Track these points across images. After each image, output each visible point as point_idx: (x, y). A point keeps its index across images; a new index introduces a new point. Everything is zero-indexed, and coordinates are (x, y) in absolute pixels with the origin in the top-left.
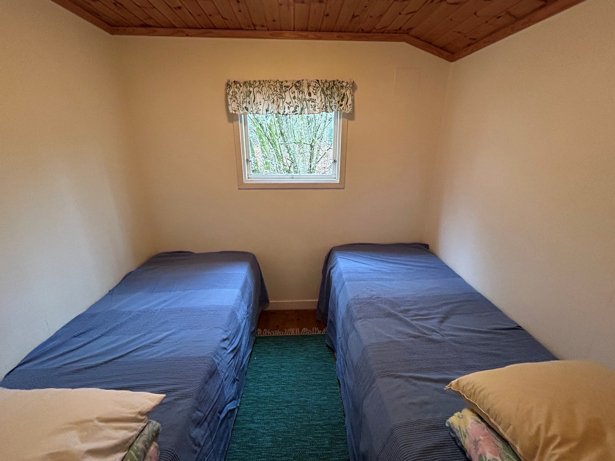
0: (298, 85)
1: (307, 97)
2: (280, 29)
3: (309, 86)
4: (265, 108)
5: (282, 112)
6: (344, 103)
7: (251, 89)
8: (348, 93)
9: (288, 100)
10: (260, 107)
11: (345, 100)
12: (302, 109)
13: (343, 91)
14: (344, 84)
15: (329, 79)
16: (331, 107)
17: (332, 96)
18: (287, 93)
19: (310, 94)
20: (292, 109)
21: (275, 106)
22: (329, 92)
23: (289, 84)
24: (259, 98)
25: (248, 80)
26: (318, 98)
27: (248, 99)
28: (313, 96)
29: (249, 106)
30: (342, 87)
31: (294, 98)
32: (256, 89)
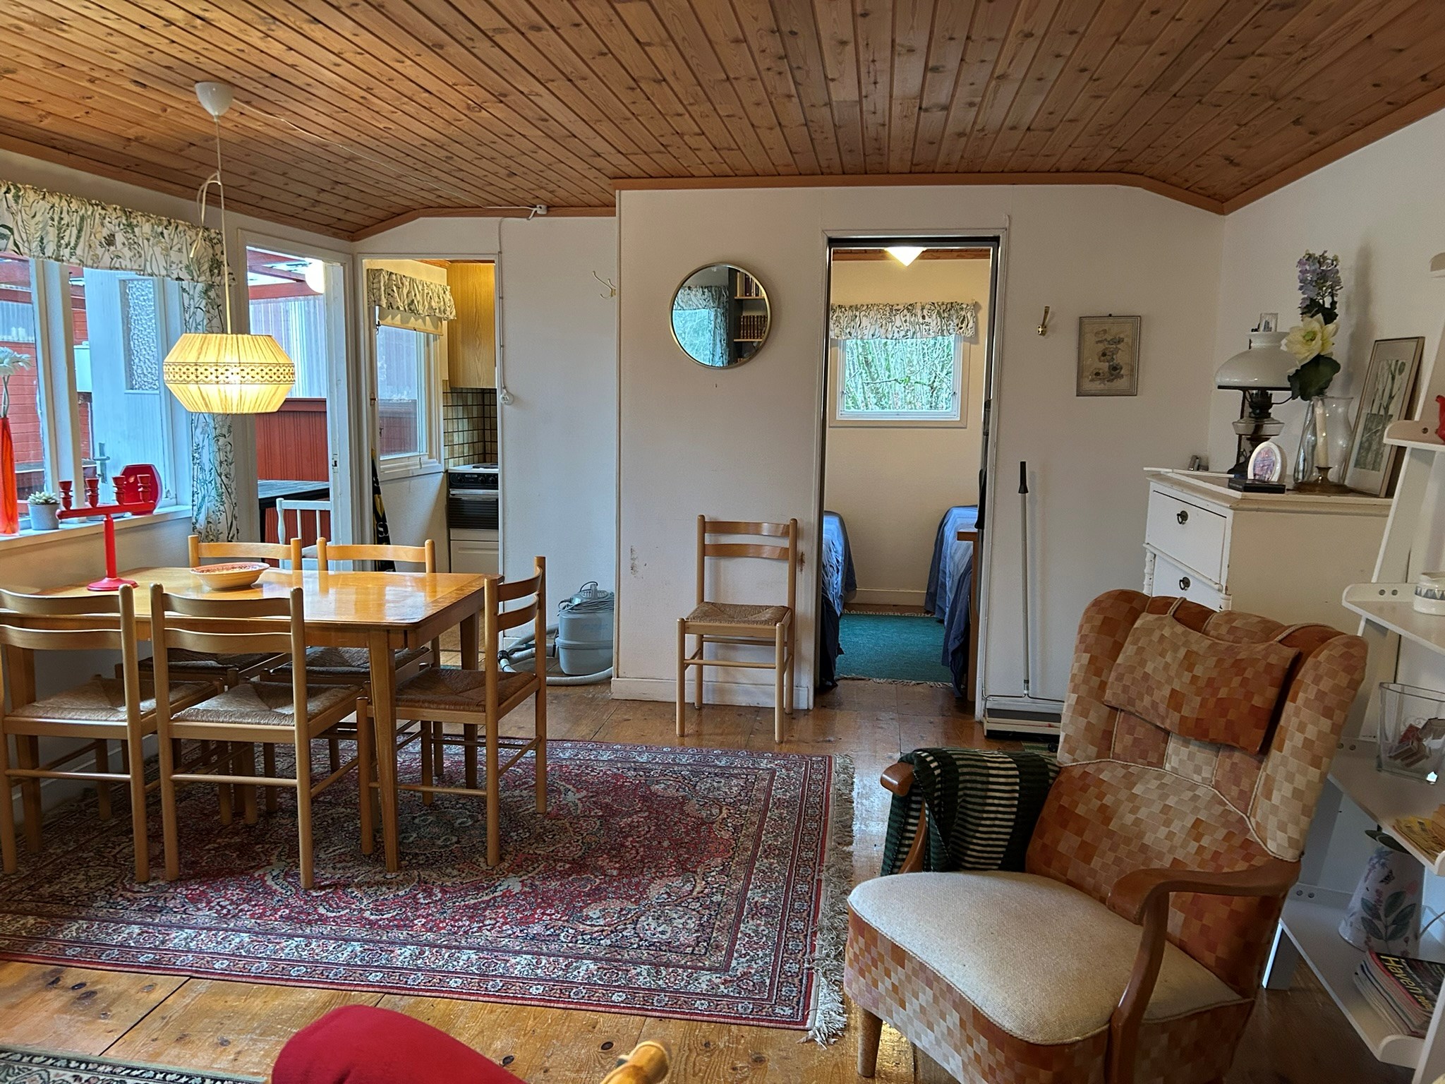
0: (910, 308)
1: (921, 321)
3: (922, 309)
4: (871, 333)
5: (890, 336)
6: (964, 326)
7: (858, 314)
8: (969, 315)
9: (898, 323)
10: (866, 332)
11: (966, 322)
12: (914, 333)
13: (963, 313)
14: (964, 306)
15: (946, 302)
16: (948, 331)
17: (949, 318)
18: (898, 316)
19: (924, 317)
20: (902, 333)
21: (883, 331)
22: (946, 315)
23: (900, 307)
24: (865, 322)
25: (854, 304)
26: (933, 321)
27: (853, 323)
28: (927, 319)
29: (853, 331)
30: (962, 309)
31: (906, 321)
32: (863, 313)
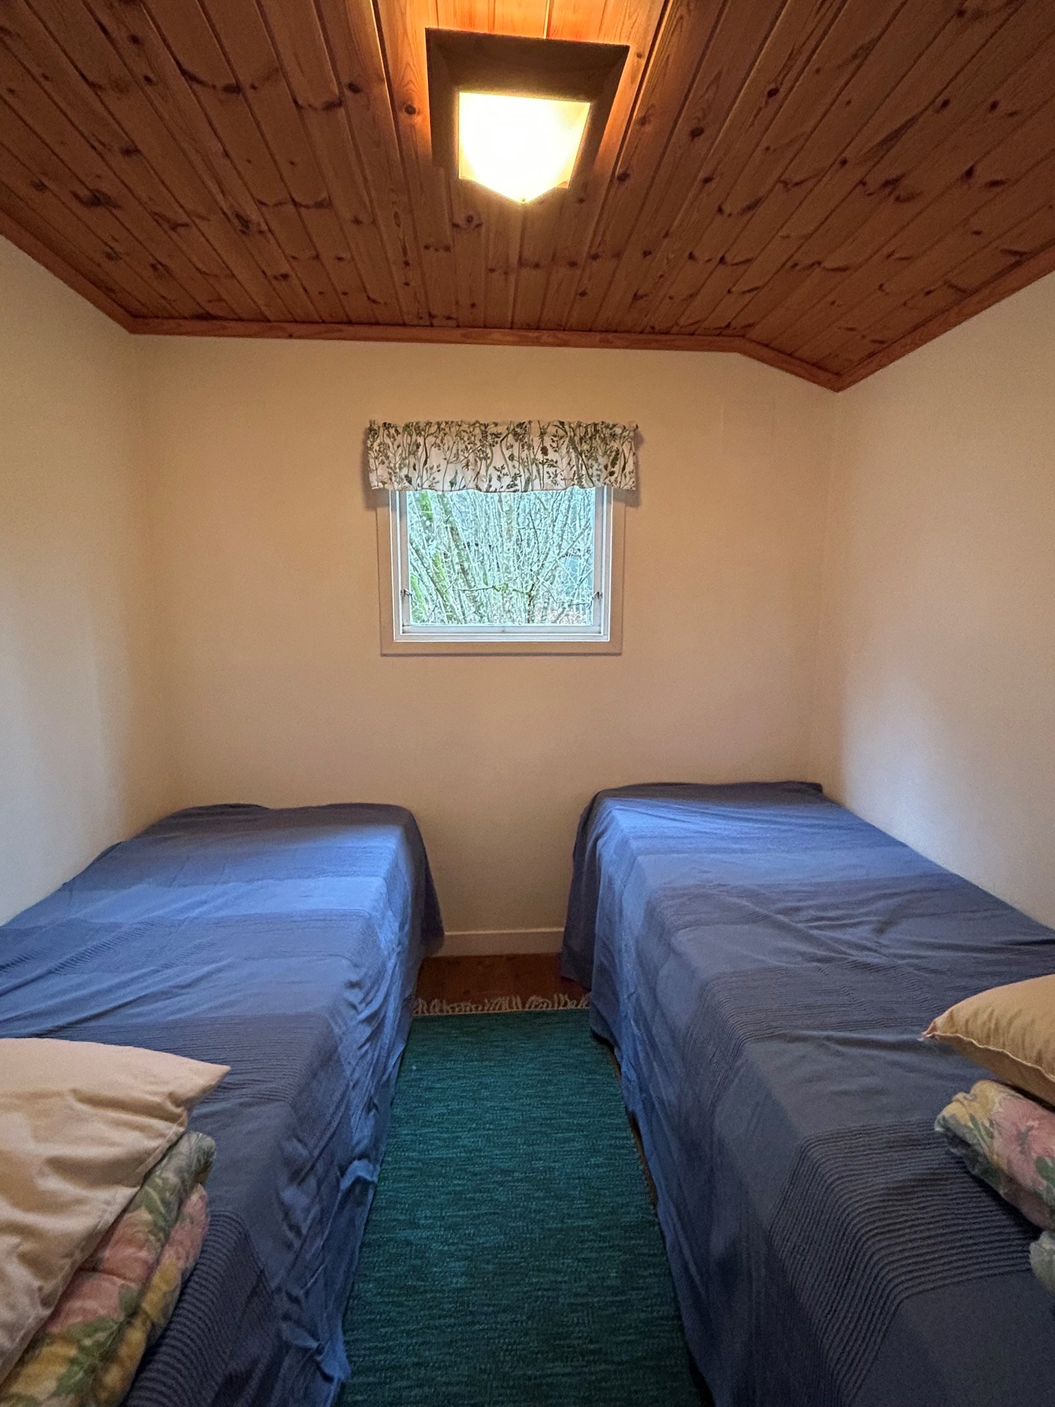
0: (520, 432)
1: (540, 457)
2: (482, 325)
3: (542, 434)
4: (449, 478)
5: (484, 486)
6: (617, 469)
7: (420, 440)
8: (626, 448)
9: (498, 461)
10: (439, 477)
11: (620, 463)
12: (528, 481)
13: (615, 445)
14: (618, 431)
15: (587, 420)
16: (590, 477)
17: (591, 455)
18: (497, 448)
19: (545, 451)
20: (507, 480)
21: (470, 474)
22: (585, 447)
23: (502, 429)
24: (436, 457)
25: (414, 420)
26: (563, 458)
27: (412, 460)
28: (552, 455)
29: (414, 476)
30: (613, 436)
31: (512, 457)
32: (431, 440)
